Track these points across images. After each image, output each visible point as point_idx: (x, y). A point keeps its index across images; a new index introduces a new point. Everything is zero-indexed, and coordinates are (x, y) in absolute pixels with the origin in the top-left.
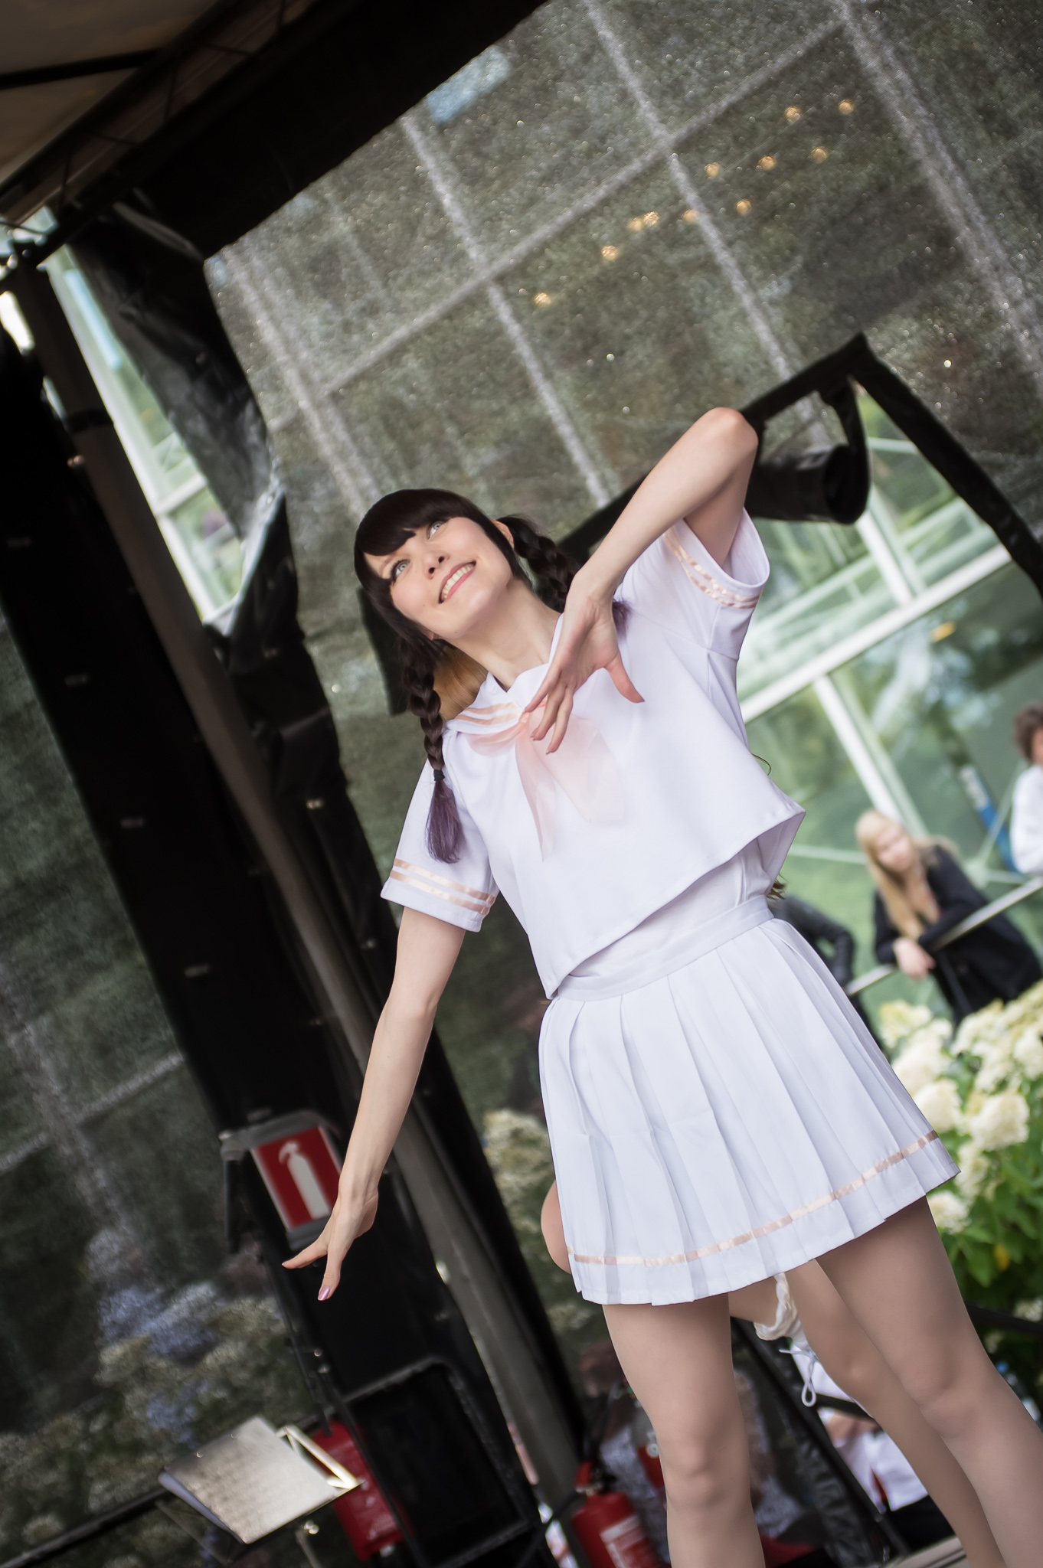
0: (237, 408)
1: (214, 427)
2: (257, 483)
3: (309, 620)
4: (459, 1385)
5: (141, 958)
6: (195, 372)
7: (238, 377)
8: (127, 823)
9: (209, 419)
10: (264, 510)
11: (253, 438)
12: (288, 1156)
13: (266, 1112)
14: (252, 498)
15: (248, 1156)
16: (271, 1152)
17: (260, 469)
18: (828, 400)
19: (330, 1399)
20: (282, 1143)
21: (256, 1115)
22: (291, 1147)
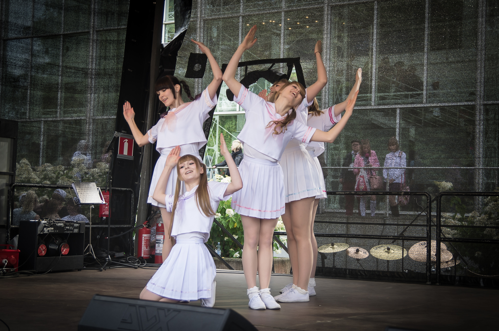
2: (184, 25)
3: (179, 53)
4: (133, 196)
5: (119, 94)
7: (190, 5)
8: (129, 70)
10: (182, 30)
11: (187, 16)
12: (125, 141)
13: (126, 132)
15: (119, 137)
16: (122, 139)
17: (185, 23)
18: (287, 65)
19: (109, 187)
20: (126, 139)
21: (124, 132)
22: (127, 140)
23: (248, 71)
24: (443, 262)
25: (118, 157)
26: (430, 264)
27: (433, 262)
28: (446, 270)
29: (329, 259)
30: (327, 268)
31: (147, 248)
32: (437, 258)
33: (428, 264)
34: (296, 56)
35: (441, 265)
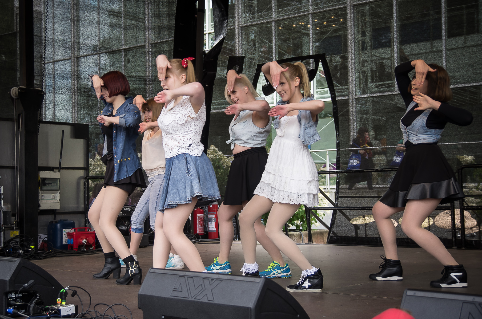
0: (225, 20)
1: (219, 21)
2: (222, 33)
3: (220, 57)
6: (220, 11)
7: (227, 15)
9: (219, 19)
10: (221, 38)
11: (225, 25)
14: (220, 35)
18: (315, 61)
24: (468, 228)
26: (455, 230)
27: (458, 228)
28: (472, 236)
29: (361, 230)
30: (360, 237)
31: (201, 226)
32: (461, 225)
33: (453, 231)
35: (466, 231)
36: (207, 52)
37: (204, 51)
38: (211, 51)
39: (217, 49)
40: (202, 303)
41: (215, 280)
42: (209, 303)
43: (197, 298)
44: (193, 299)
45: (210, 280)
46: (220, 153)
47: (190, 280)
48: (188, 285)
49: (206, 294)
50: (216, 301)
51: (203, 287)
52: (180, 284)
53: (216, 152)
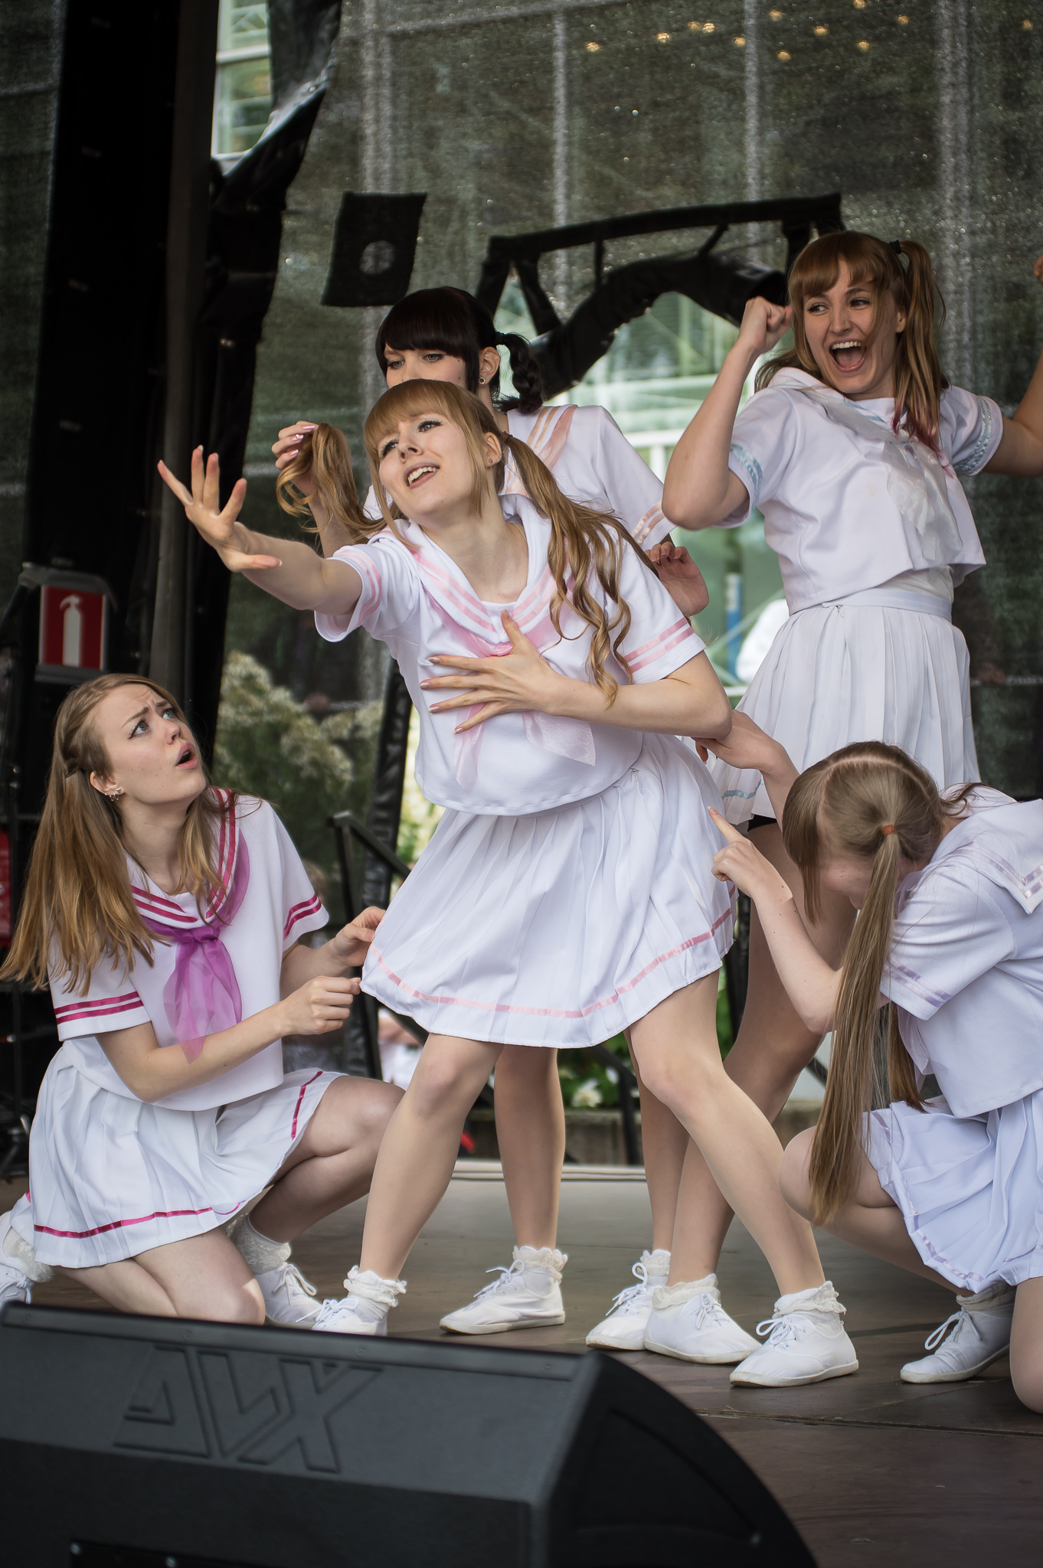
2: (309, 70)
3: (295, 197)
5: (32, 394)
8: (74, 284)
10: (304, 95)
11: (325, 33)
12: (68, 606)
13: (69, 563)
14: (300, 80)
15: (38, 590)
16: (57, 596)
17: (317, 62)
18: (786, 232)
20: (68, 593)
21: (59, 561)
22: (74, 600)
23: (608, 264)
25: (39, 678)
34: (823, 190)
36: (228, 169)
37: (215, 166)
38: (247, 167)
39: (279, 155)
40: (281, 1483)
41: (343, 1365)
42: (314, 1483)
43: (255, 1455)
44: (231, 1462)
45: (318, 1364)
46: (281, 696)
47: (215, 1366)
48: (202, 1392)
49: (300, 1440)
50: (354, 1472)
51: (283, 1400)
52: (165, 1388)
53: (260, 692)
